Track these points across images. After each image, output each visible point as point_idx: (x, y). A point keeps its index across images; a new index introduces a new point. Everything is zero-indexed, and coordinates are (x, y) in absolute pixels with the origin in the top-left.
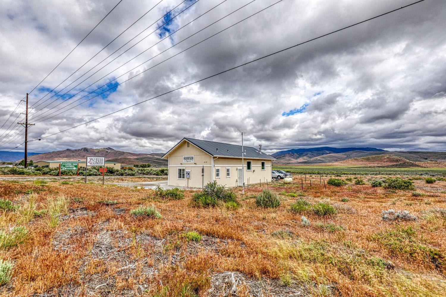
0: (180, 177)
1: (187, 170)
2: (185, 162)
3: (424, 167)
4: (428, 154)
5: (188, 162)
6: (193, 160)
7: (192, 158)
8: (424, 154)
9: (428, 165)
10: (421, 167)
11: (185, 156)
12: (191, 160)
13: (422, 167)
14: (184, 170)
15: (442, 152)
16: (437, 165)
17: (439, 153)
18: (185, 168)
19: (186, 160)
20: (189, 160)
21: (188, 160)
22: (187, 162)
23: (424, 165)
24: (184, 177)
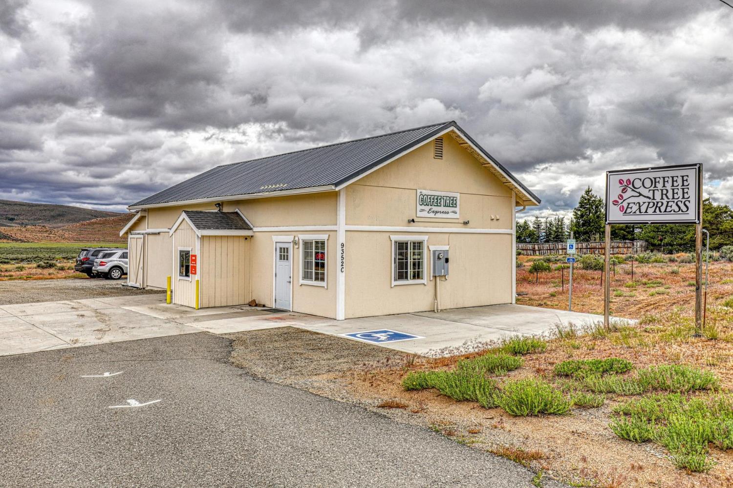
0: (402, 276)
1: (431, 247)
2: (425, 214)
3: (22, 241)
4: (15, 208)
5: (438, 215)
6: (457, 209)
7: (452, 203)
8: (7, 208)
9: (28, 235)
10: (13, 240)
11: (424, 192)
12: (450, 209)
13: (17, 240)
14: (418, 245)
15: (45, 206)
16: (46, 235)
17: (39, 205)
18: (424, 238)
19: (427, 208)
20: (442, 209)
21: (435, 209)
22: (432, 215)
23: (19, 236)
24: (417, 275)
